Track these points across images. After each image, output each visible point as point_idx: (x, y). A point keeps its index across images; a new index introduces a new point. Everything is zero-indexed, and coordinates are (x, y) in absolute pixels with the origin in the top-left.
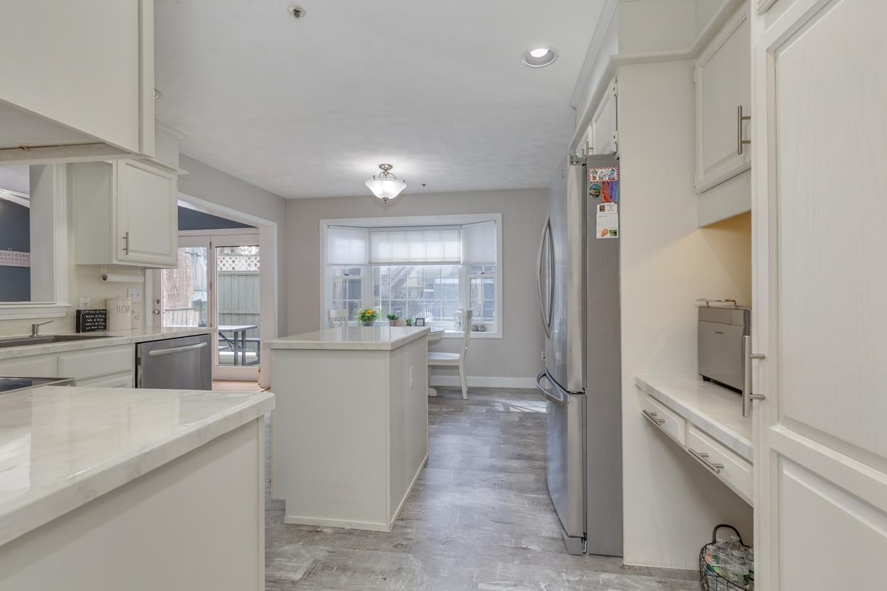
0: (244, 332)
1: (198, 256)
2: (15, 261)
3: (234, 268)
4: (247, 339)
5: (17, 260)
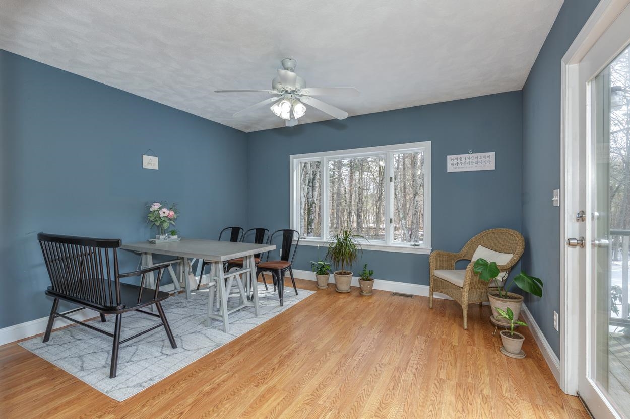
2: (475, 165)
5: (477, 162)
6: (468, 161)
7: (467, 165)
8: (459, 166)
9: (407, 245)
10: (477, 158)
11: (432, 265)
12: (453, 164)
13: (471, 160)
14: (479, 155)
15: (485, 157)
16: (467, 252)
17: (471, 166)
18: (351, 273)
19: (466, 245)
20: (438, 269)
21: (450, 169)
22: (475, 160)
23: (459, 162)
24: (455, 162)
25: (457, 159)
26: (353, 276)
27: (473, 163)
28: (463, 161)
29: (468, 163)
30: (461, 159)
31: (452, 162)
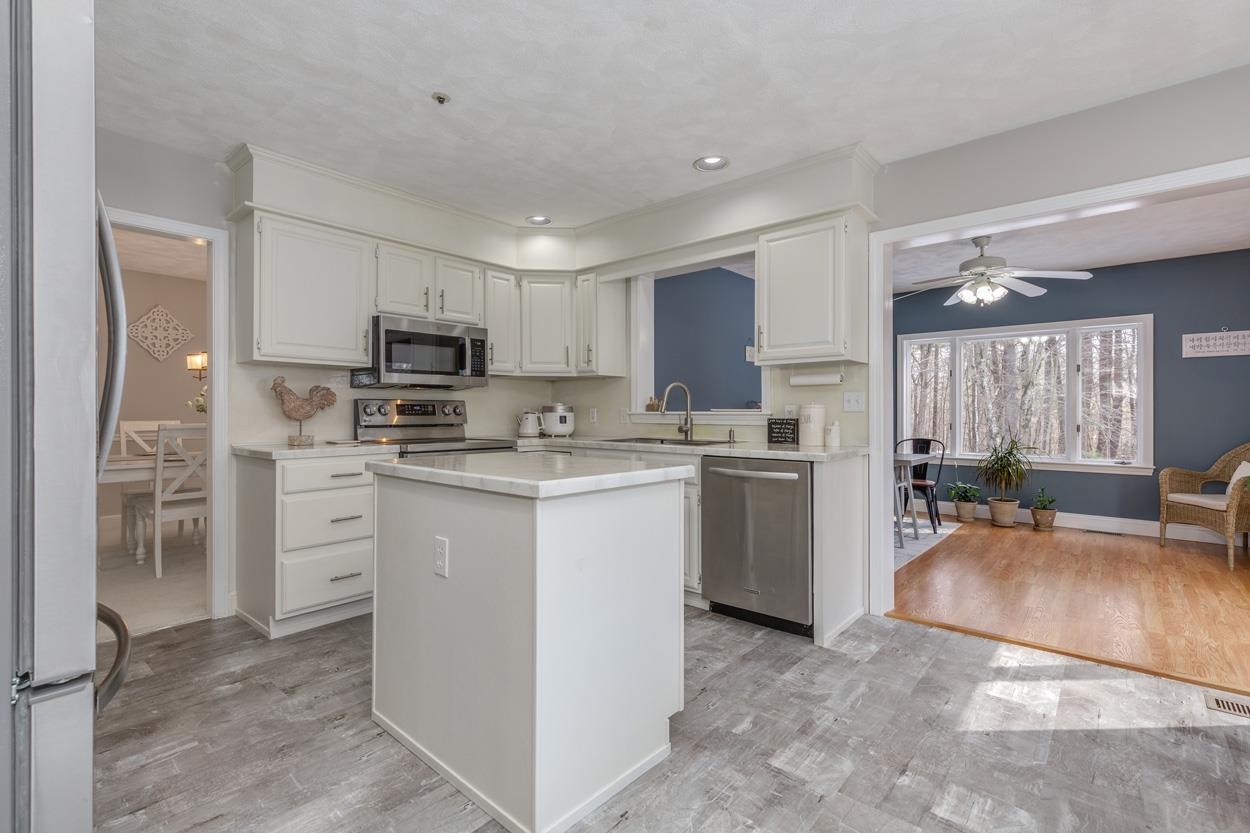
6: (1220, 341)
7: (1219, 348)
8: (1205, 348)
9: (1109, 461)
10: (1238, 337)
11: (1164, 487)
12: (1193, 347)
13: (1225, 341)
14: (1203, 335)
16: (1222, 471)
17: (1225, 348)
18: (1017, 501)
19: (1219, 461)
20: (1173, 492)
21: (1188, 352)
22: (1233, 341)
23: (1204, 343)
24: (1196, 343)
25: (1200, 339)
27: (1229, 345)
28: (1211, 342)
29: (1221, 345)
30: (1207, 339)
31: (1191, 344)
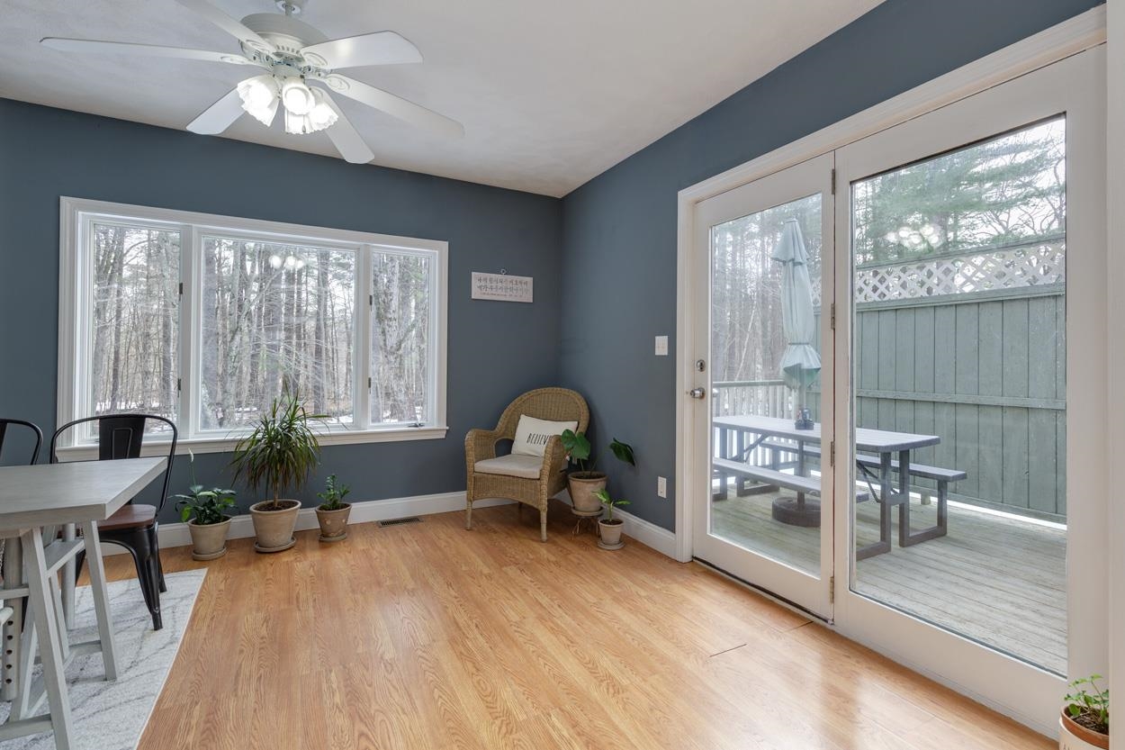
0: (905, 452)
1: (796, 264)
2: (509, 293)
3: (929, 291)
4: (913, 467)
5: (511, 289)
6: (500, 285)
7: (499, 292)
8: (489, 291)
10: (512, 282)
11: (471, 456)
12: (480, 287)
13: (504, 285)
15: (521, 282)
17: (504, 293)
18: (296, 504)
21: (476, 294)
22: (510, 285)
23: (489, 285)
24: (483, 283)
25: (485, 280)
26: (301, 508)
27: (506, 289)
28: (494, 284)
29: (501, 288)
30: (491, 281)
31: (478, 284)
